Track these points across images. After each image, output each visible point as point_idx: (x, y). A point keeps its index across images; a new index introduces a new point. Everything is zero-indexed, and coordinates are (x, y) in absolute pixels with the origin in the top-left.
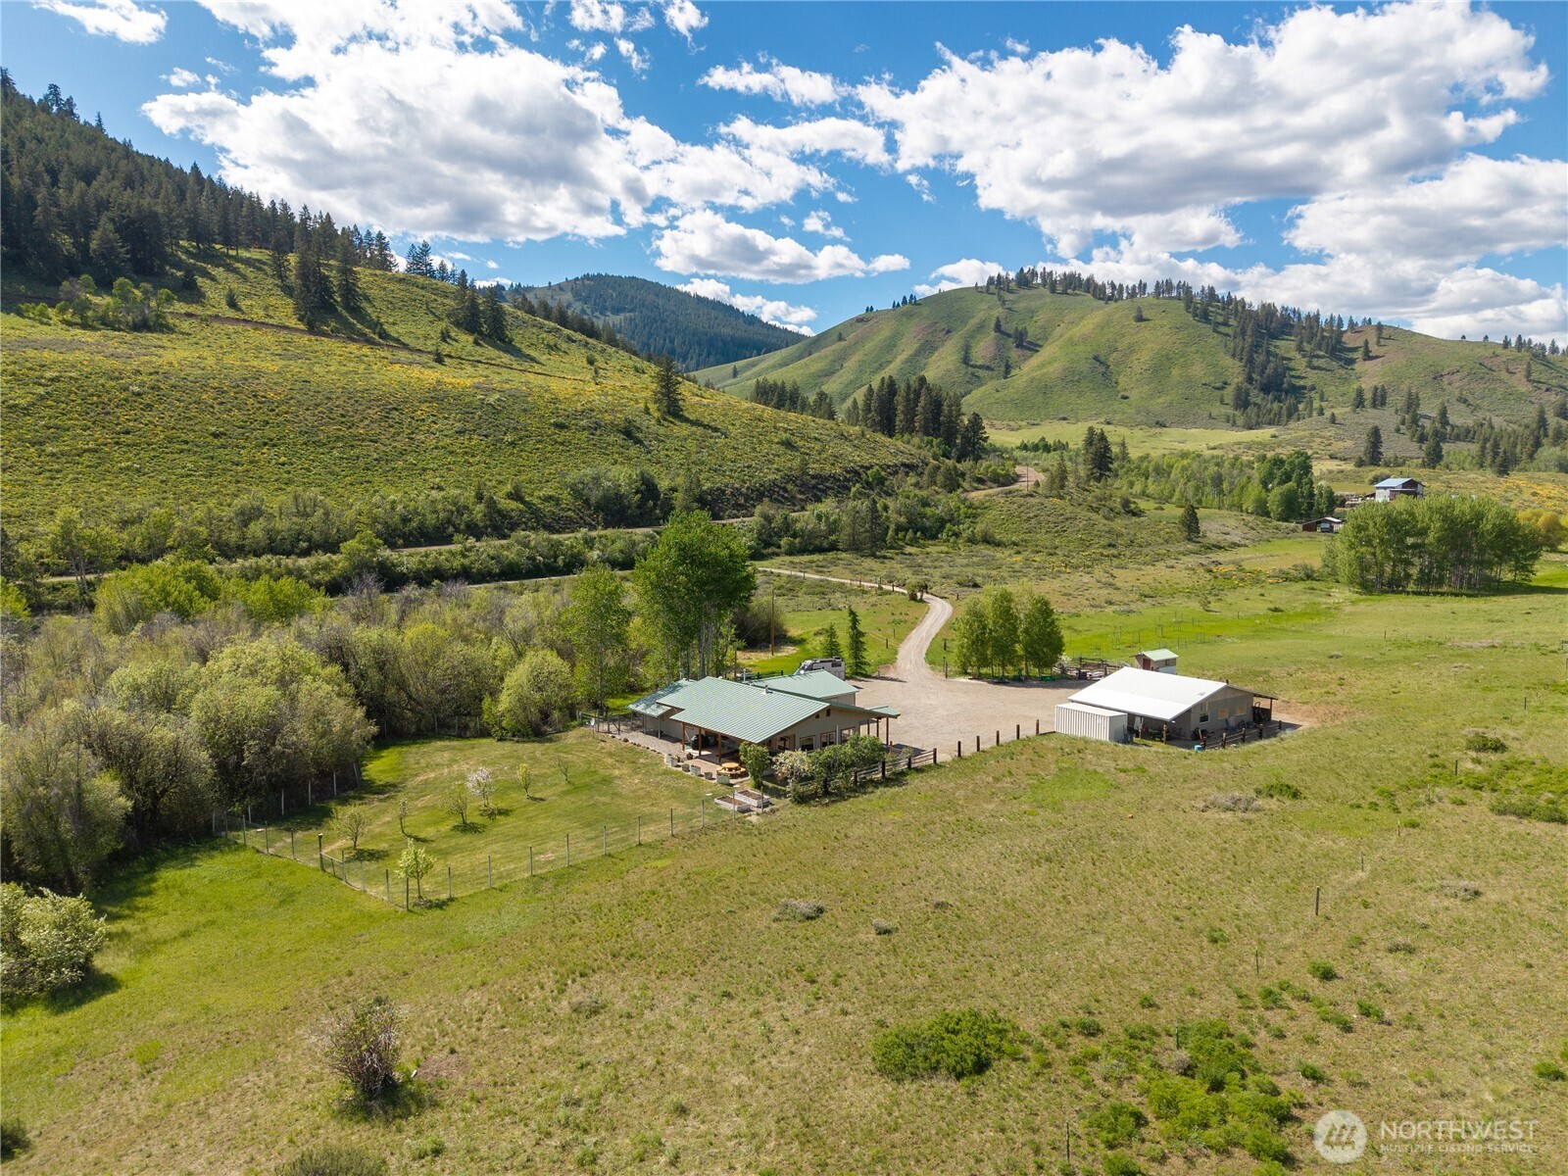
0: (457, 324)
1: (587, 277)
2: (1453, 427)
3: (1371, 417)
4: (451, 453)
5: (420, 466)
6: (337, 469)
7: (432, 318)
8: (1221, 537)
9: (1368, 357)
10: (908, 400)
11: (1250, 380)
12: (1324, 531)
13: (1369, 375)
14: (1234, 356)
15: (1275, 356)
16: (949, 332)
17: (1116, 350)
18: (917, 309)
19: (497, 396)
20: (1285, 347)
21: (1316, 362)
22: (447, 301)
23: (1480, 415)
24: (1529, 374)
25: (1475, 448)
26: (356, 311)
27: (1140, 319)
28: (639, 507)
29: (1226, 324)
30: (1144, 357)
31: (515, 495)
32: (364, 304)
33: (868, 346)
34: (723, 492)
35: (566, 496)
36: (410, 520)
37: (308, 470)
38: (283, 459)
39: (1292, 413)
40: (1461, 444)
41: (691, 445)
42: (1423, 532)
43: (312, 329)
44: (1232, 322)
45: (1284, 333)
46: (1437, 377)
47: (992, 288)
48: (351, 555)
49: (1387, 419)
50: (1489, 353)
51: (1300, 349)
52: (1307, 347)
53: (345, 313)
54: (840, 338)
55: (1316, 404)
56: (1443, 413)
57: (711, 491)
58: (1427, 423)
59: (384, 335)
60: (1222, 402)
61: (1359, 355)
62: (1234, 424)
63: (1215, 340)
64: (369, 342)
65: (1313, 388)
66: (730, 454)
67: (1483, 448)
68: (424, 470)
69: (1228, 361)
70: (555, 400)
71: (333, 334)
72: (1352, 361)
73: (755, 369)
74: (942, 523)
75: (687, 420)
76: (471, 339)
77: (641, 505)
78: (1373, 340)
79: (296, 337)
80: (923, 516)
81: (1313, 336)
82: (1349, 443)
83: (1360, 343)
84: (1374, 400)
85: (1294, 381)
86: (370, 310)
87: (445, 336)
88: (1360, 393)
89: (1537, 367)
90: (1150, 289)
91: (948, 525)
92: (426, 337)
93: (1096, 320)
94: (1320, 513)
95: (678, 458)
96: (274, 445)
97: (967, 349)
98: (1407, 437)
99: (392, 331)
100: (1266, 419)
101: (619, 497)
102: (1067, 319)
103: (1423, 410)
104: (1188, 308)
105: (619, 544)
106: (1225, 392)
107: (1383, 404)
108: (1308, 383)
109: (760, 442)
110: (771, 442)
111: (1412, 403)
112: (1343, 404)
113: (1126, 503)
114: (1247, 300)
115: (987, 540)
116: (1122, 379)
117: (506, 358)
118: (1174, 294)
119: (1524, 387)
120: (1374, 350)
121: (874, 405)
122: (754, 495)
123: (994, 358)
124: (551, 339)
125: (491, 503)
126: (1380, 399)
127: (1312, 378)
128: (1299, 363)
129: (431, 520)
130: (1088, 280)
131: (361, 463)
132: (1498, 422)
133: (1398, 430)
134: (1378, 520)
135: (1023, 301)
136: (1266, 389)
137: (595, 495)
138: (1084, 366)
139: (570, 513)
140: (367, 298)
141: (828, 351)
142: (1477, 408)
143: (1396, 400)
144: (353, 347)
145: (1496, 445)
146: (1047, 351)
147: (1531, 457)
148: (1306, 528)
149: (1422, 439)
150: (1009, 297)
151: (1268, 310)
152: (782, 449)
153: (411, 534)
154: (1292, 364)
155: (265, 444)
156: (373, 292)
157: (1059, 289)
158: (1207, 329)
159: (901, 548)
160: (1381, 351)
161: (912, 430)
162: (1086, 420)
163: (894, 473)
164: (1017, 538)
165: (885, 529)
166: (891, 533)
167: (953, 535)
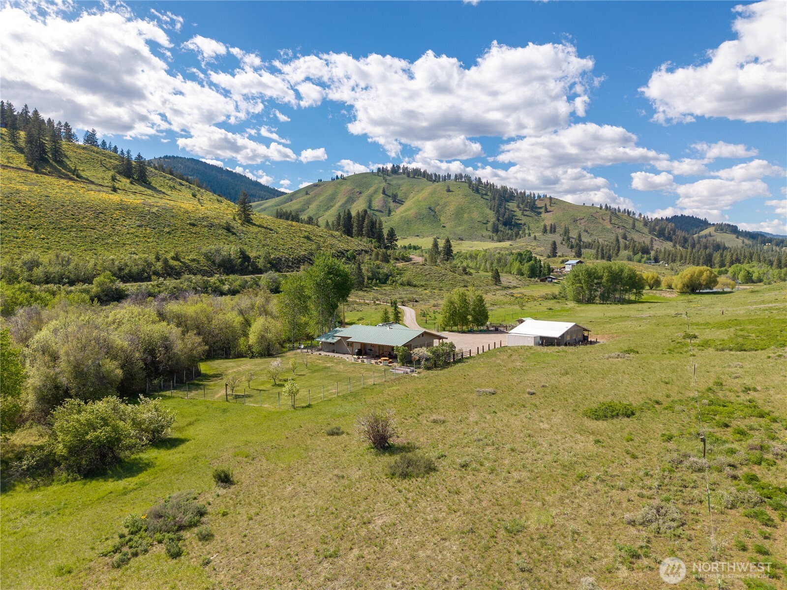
0: (119, 173)
1: (166, 157)
2: (584, 242)
3: (551, 237)
4: (137, 236)
5: (121, 242)
6: (75, 242)
7: (104, 169)
8: (508, 284)
9: (547, 211)
10: (359, 221)
11: (498, 220)
12: (549, 282)
13: (548, 219)
14: (491, 209)
15: (508, 209)
16: (360, 193)
17: (439, 205)
18: (345, 182)
19: (157, 209)
20: (512, 206)
21: (526, 213)
22: (112, 161)
23: (593, 237)
24: (611, 221)
25: (594, 251)
26: (61, 163)
27: (449, 191)
28: (240, 265)
29: (486, 194)
30: (452, 208)
31: (176, 258)
32: (65, 159)
33: (321, 198)
34: (281, 259)
35: (202, 259)
36: (123, 269)
37: (59, 243)
38: (42, 236)
39: (517, 234)
40: (587, 250)
41: (260, 236)
42: (601, 278)
43: (37, 171)
44: (489, 194)
45: (511, 199)
46: (575, 221)
47: (380, 173)
48: (101, 284)
49: (557, 238)
50: (594, 211)
51: (518, 207)
52: (521, 206)
53: (54, 163)
54: (307, 194)
55: (527, 231)
56: (580, 236)
57: (274, 259)
58: (573, 241)
59: (79, 176)
60: (487, 229)
61: (542, 210)
62: (493, 240)
63: (483, 201)
64: (71, 179)
65: (525, 224)
66: (281, 242)
67: (597, 251)
68: (125, 244)
69: (488, 211)
70: (187, 212)
71: (50, 174)
72: (540, 213)
73: (262, 207)
74: (387, 277)
75: (255, 225)
76: (128, 181)
77: (242, 264)
78: (548, 204)
79: (29, 174)
80: (379, 273)
81: (523, 201)
82: (543, 249)
83: (543, 205)
84: (551, 230)
85: (517, 221)
86: (68, 163)
87: (114, 179)
88: (545, 227)
89: (613, 218)
90: (453, 177)
91: (390, 277)
92: (103, 179)
93: (429, 191)
94: (544, 275)
95: (255, 242)
96: (36, 229)
97: (370, 202)
98: (566, 246)
99: (83, 174)
100: (506, 237)
101: (230, 260)
102: (416, 190)
103: (571, 235)
104: (470, 186)
105: (238, 283)
106: (488, 225)
107: (555, 231)
108: (522, 222)
109: (294, 237)
110: (299, 236)
111: (566, 232)
112: (538, 232)
113: (464, 269)
114: (495, 184)
115: (409, 284)
116: (442, 218)
117: (150, 192)
118: (463, 180)
119: (609, 226)
120: (549, 208)
121: (342, 223)
122: (296, 261)
123: (383, 207)
124: (171, 183)
125: (166, 261)
126: (553, 230)
127: (524, 220)
128: (518, 213)
129: (135, 269)
130: (424, 172)
131: (88, 239)
132: (600, 240)
133: (562, 243)
134: (583, 272)
135: (394, 180)
136: (505, 224)
137: (218, 260)
138: (425, 212)
139: (205, 268)
140: (66, 156)
141: (301, 199)
142: (592, 235)
143: (560, 230)
144: (63, 181)
145: (602, 250)
146: (408, 204)
147: (617, 255)
148: (542, 281)
149: (572, 247)
150: (388, 178)
151: (504, 189)
152: (306, 241)
153: (124, 276)
154: (515, 214)
155: (31, 228)
156: (69, 153)
157: (412, 175)
158: (478, 196)
159: (371, 287)
160: (552, 209)
161: (362, 235)
162: (427, 236)
163: (359, 254)
164: (423, 283)
165: (364, 278)
166: (366, 280)
167: (394, 282)
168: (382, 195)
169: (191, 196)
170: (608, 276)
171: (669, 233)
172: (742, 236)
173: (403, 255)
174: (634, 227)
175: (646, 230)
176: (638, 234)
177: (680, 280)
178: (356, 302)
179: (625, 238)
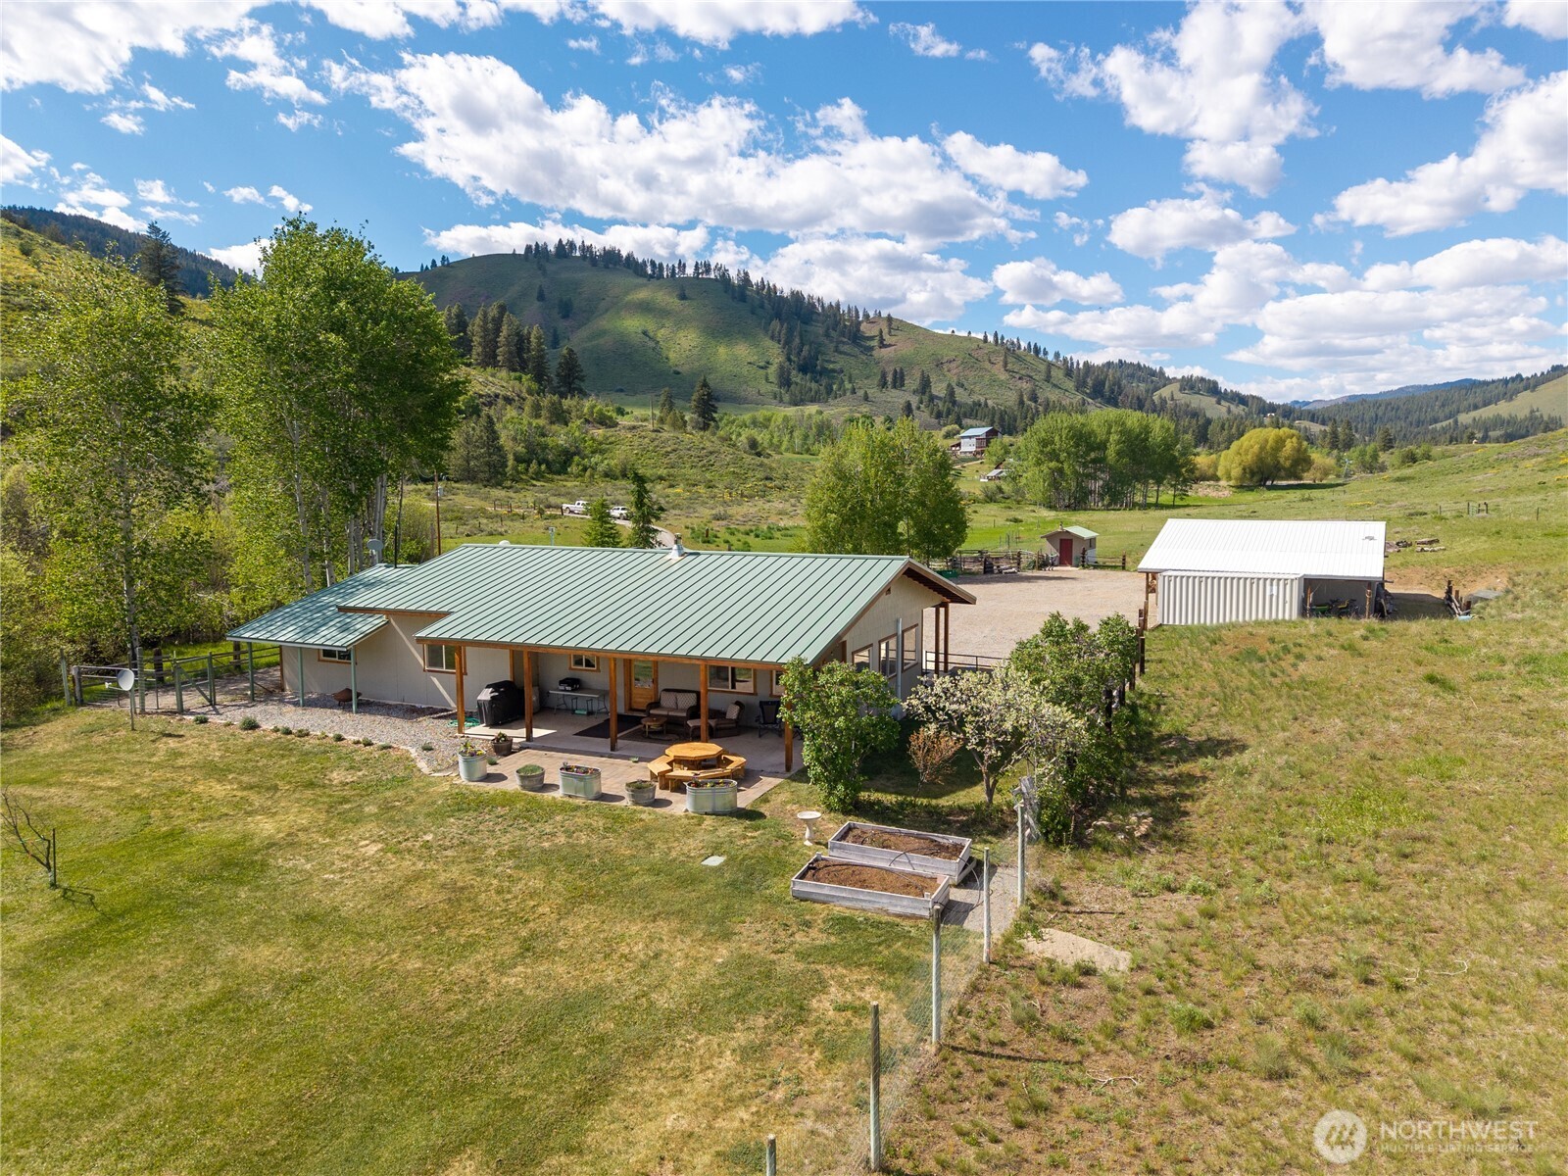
2: (959, 407)
9: (882, 345)
11: (789, 360)
13: (887, 361)
14: (773, 339)
15: (808, 340)
17: (663, 326)
18: (451, 272)
20: (815, 332)
21: (842, 348)
23: (976, 397)
24: (1005, 365)
27: (683, 298)
29: (761, 308)
30: (691, 334)
39: (829, 391)
44: (767, 306)
45: (812, 320)
46: (939, 365)
47: (532, 257)
49: (909, 397)
50: (974, 346)
51: (827, 335)
52: (833, 334)
55: (848, 386)
56: (952, 393)
58: (940, 403)
60: (767, 379)
61: (875, 343)
62: (781, 401)
63: (755, 322)
65: (842, 371)
69: (768, 342)
72: (872, 349)
74: (567, 456)
78: (885, 331)
80: (545, 447)
81: (837, 324)
83: (874, 332)
84: (895, 382)
85: (826, 365)
88: (883, 375)
89: (1010, 359)
90: (690, 270)
91: (576, 458)
93: (641, 297)
100: (808, 396)
102: (611, 292)
103: (933, 393)
104: (726, 290)
106: (769, 371)
107: (902, 385)
108: (837, 367)
111: (925, 384)
112: (870, 385)
114: (778, 286)
116: (671, 355)
118: (713, 276)
119: (1003, 376)
120: (888, 339)
126: (899, 381)
127: (839, 362)
128: (828, 348)
130: (628, 257)
132: (990, 403)
133: (918, 408)
135: (564, 273)
136: (804, 369)
138: (635, 341)
142: (972, 391)
143: (912, 382)
146: (596, 323)
150: (551, 266)
151: (797, 297)
154: (822, 349)
157: (601, 264)
158: (745, 310)
159: (527, 482)
160: (892, 340)
161: (495, 365)
162: (644, 392)
163: (490, 404)
164: (662, 472)
165: (504, 457)
166: (510, 463)
167: (585, 469)
168: (538, 304)
169: (17, 252)
170: (1118, 442)
171: (1112, 391)
172: (1226, 400)
173: (600, 412)
174: (1048, 379)
175: (1070, 385)
176: (1057, 391)
177: (1237, 459)
178: (483, 511)
179: (1034, 398)
